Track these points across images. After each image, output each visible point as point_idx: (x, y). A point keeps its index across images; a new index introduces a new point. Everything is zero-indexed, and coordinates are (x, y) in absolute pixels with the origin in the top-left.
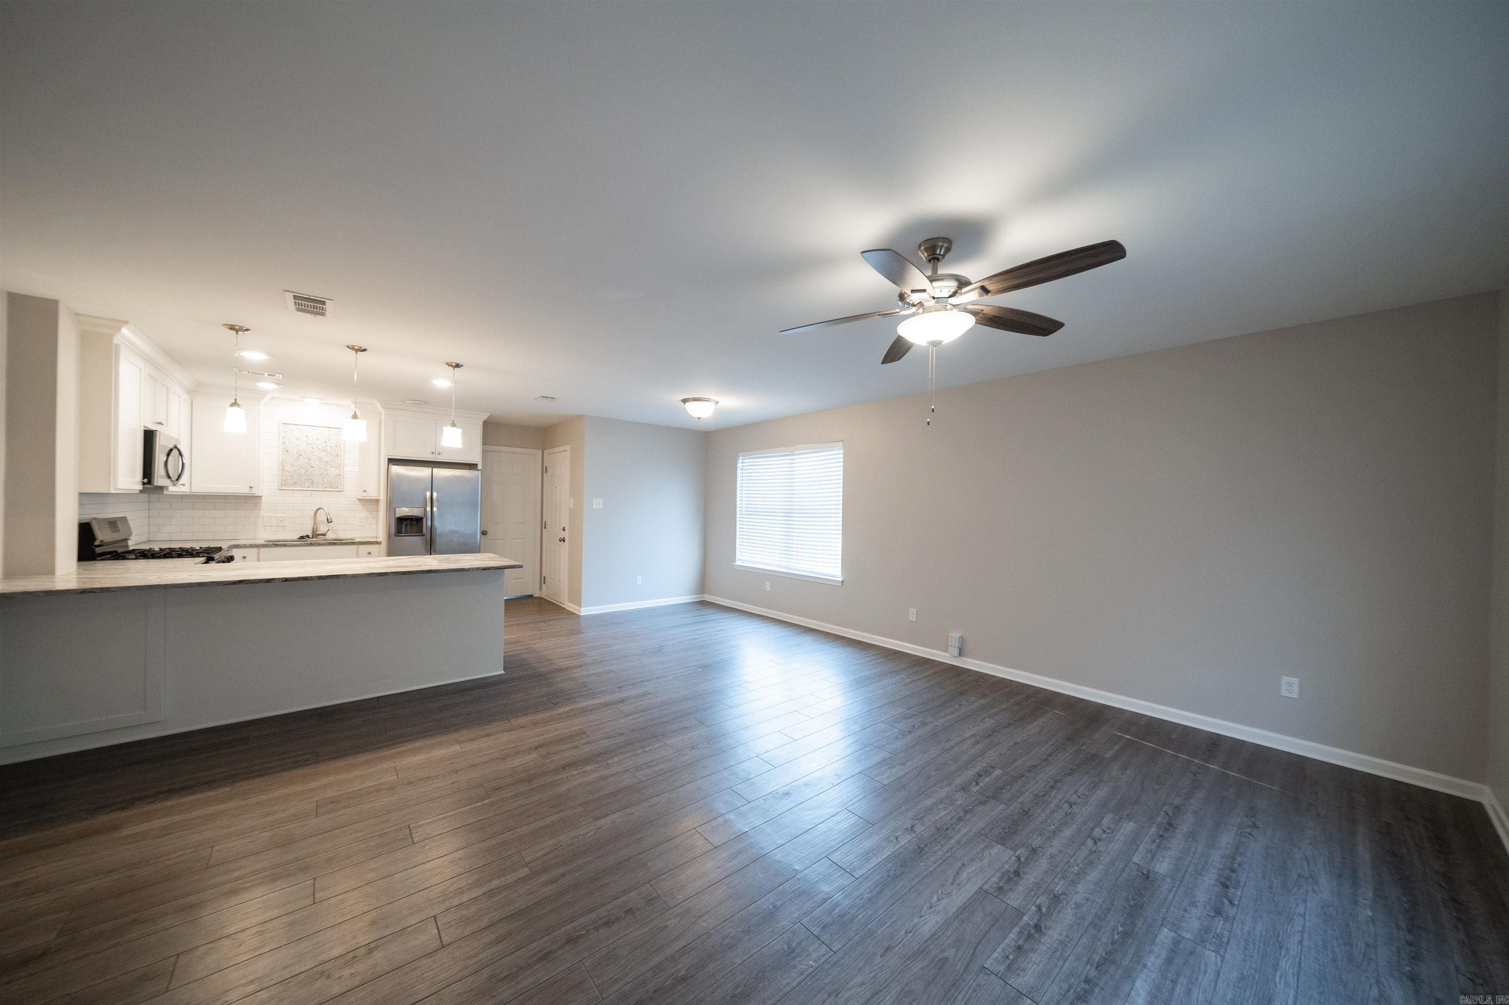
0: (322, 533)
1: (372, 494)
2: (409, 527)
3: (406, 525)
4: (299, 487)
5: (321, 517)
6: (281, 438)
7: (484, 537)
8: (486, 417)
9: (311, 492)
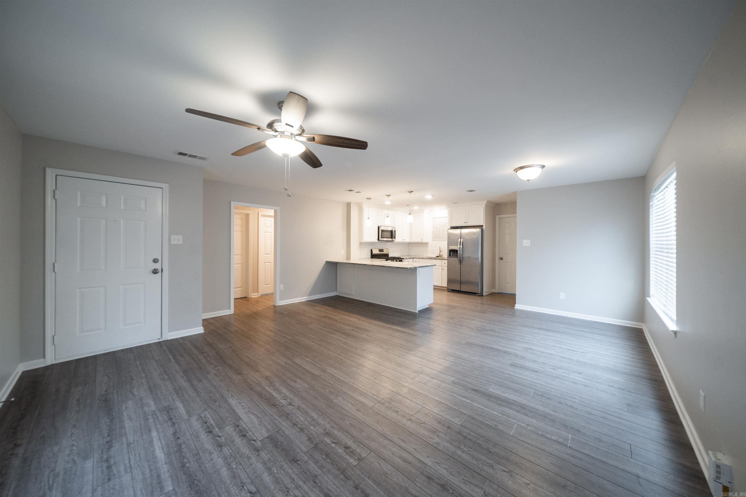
0: (441, 255)
6: (433, 223)
7: (501, 261)
8: (486, 203)
9: (440, 241)
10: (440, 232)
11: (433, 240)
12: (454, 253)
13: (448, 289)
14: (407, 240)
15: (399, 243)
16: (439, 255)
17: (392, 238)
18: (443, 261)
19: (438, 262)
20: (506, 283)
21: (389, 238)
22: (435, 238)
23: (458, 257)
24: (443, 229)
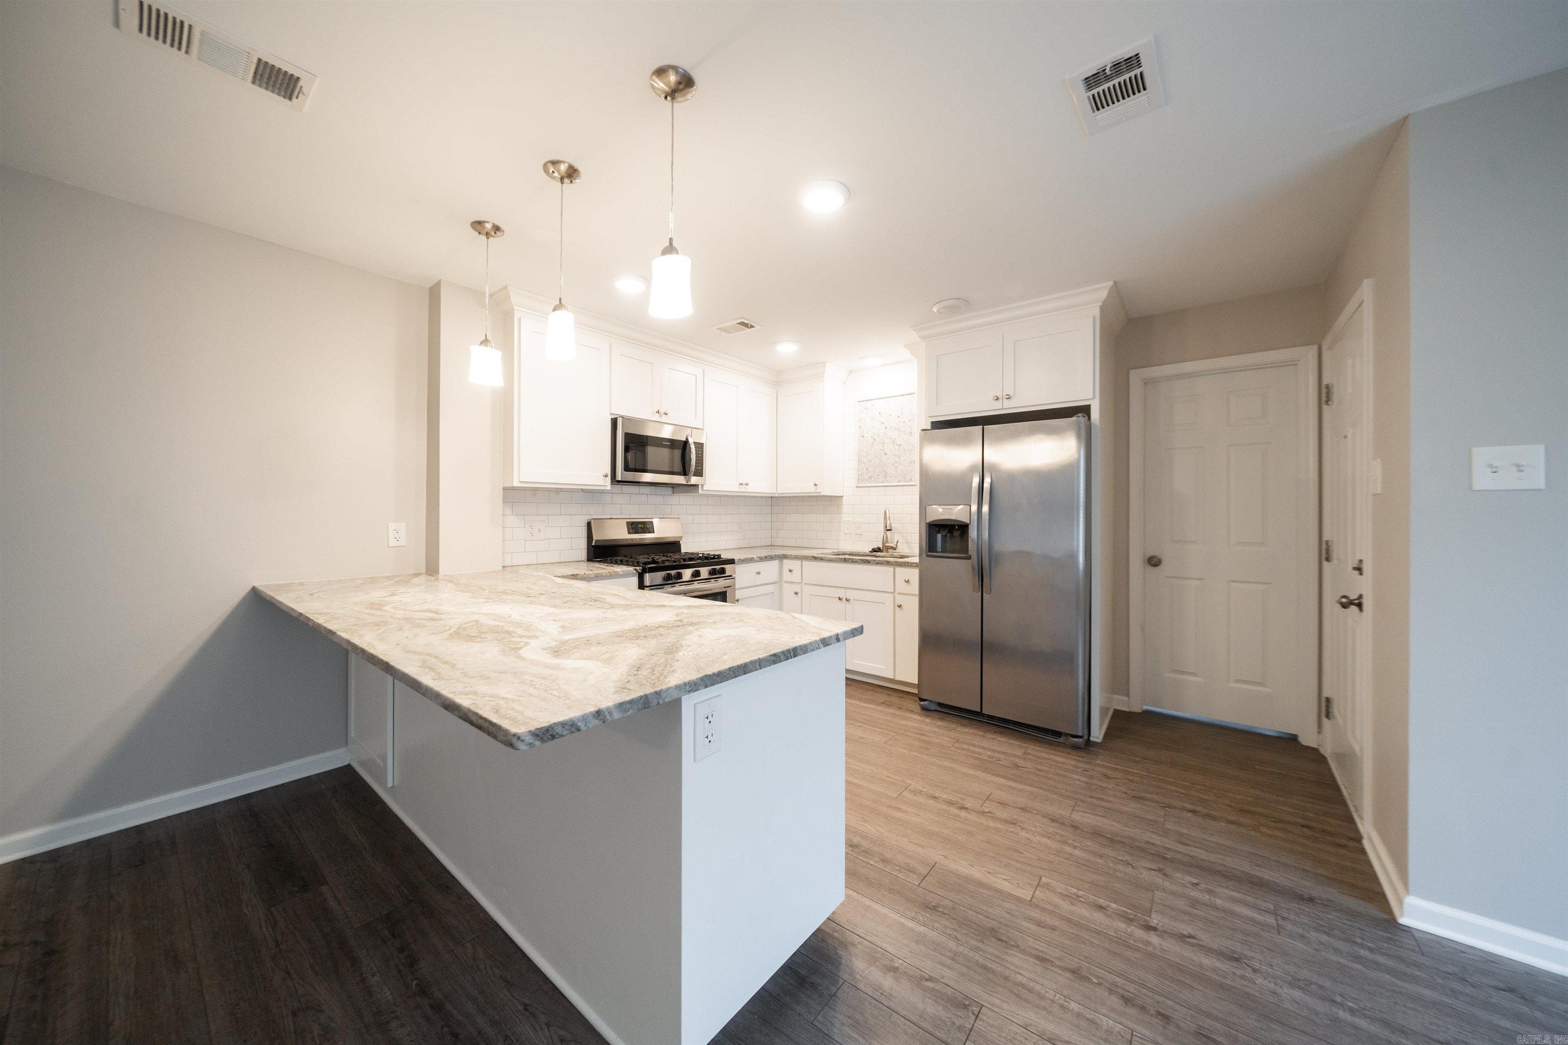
0: (888, 547)
2: (946, 542)
3: (944, 537)
6: (858, 420)
7: (1150, 569)
8: (1103, 294)
9: (884, 488)
10: (886, 455)
11: (858, 485)
12: (948, 539)
13: (924, 700)
14: (761, 486)
15: (722, 499)
16: (881, 546)
17: (685, 472)
18: (898, 569)
19: (878, 576)
20: (1175, 671)
21: (672, 473)
22: (870, 477)
23: (970, 554)
24: (899, 443)
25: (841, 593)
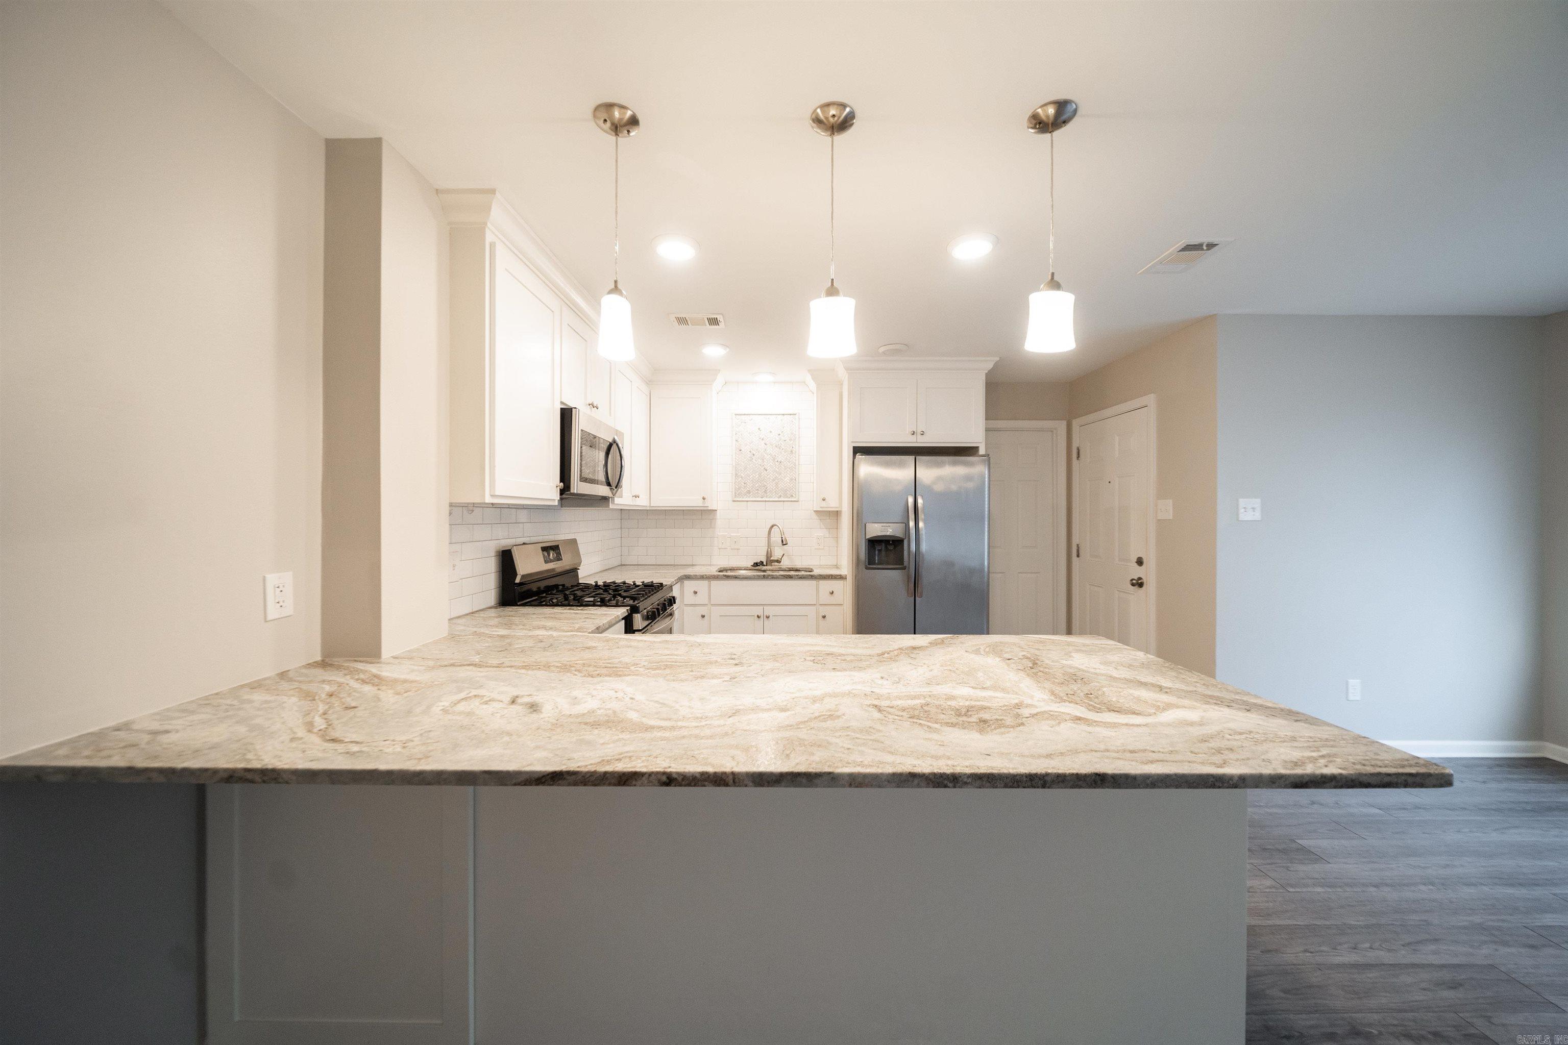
0: (776, 559)
1: (832, 505)
2: (883, 553)
3: (880, 551)
4: (752, 498)
5: (776, 538)
6: (734, 433)
8: (991, 365)
9: (764, 502)
10: (766, 470)
11: (735, 499)
14: (643, 498)
16: (763, 560)
18: (822, 582)
22: (749, 492)
23: (905, 565)
24: (779, 460)
25: (758, 611)
